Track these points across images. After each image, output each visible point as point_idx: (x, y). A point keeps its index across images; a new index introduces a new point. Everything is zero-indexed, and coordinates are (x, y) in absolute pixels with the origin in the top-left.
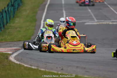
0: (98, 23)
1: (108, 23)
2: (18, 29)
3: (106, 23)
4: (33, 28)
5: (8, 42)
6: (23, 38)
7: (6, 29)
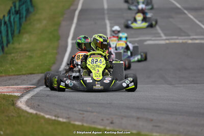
0: (167, 42)
1: (184, 41)
2: (27, 54)
3: (181, 41)
4: (55, 51)
5: (12, 75)
6: (38, 68)
7: (7, 54)
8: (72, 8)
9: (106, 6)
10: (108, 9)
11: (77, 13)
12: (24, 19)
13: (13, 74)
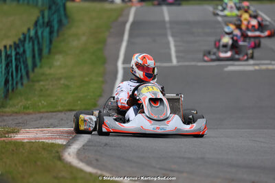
0: (257, 68)
2: (62, 82)
4: (101, 79)
5: (43, 112)
6: (79, 102)
7: (33, 81)
8: (121, 19)
9: (167, 18)
10: (171, 22)
11: (128, 26)
12: (55, 34)
13: (44, 110)
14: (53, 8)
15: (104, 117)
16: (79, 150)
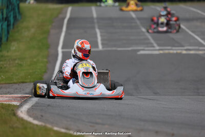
0: (161, 52)
1: (179, 51)
2: (16, 62)
3: (175, 52)
4: (45, 60)
5: (2, 84)
6: (29, 77)
8: (61, 16)
9: (95, 15)
10: (98, 18)
11: (66, 21)
12: (12, 27)
13: (3, 82)
14: (10, 7)
15: (51, 86)
16: (29, 109)
